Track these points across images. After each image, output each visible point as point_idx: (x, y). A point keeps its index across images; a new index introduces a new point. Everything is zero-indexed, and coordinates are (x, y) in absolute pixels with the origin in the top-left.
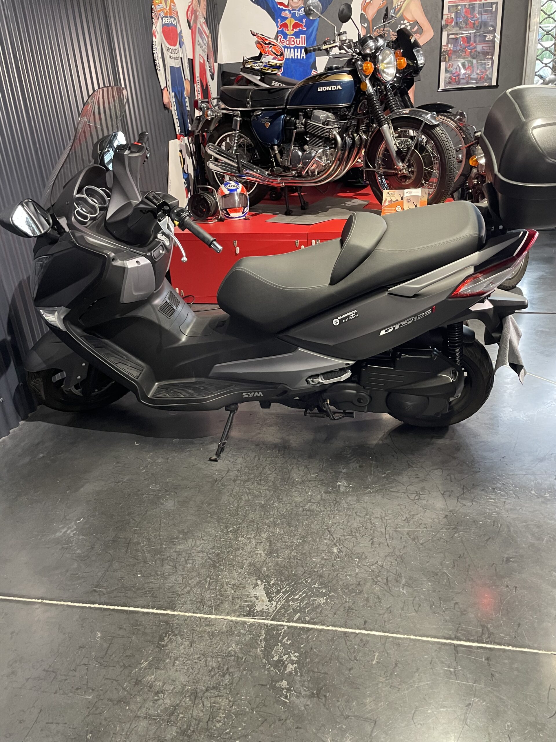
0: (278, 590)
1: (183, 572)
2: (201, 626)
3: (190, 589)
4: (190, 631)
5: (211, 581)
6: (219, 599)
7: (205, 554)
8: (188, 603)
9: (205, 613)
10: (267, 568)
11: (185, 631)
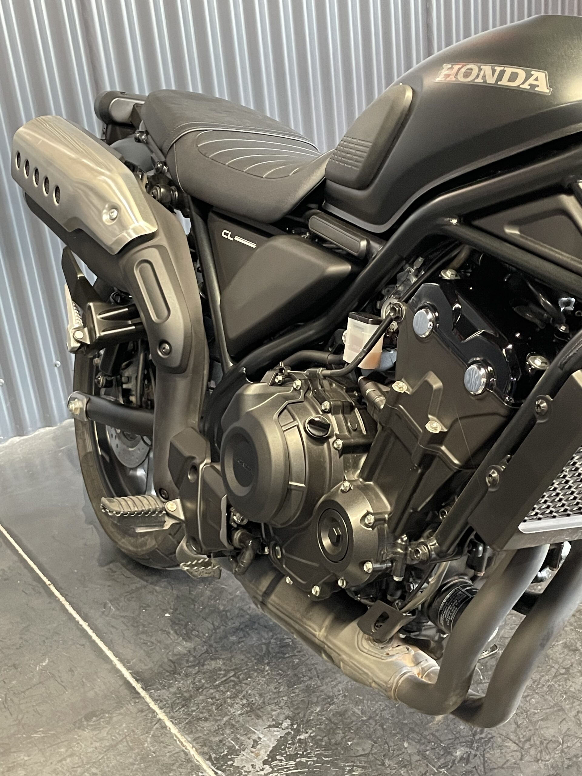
0: (297, 754)
1: (216, 642)
2: (147, 733)
3: (196, 671)
4: (128, 730)
5: (232, 678)
6: (209, 711)
7: (271, 634)
8: (171, 690)
9: (172, 718)
10: (322, 710)
11: (124, 725)
